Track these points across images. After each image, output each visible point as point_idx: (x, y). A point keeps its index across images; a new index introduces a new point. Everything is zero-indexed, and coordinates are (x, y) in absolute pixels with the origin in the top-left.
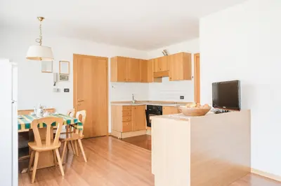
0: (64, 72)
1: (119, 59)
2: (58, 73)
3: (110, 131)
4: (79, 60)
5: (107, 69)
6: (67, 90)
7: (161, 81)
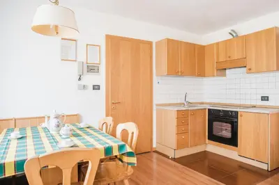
0: (93, 60)
1: (170, 42)
2: (85, 61)
3: (154, 146)
4: (115, 43)
5: (151, 57)
6: (96, 87)
7: (225, 75)
